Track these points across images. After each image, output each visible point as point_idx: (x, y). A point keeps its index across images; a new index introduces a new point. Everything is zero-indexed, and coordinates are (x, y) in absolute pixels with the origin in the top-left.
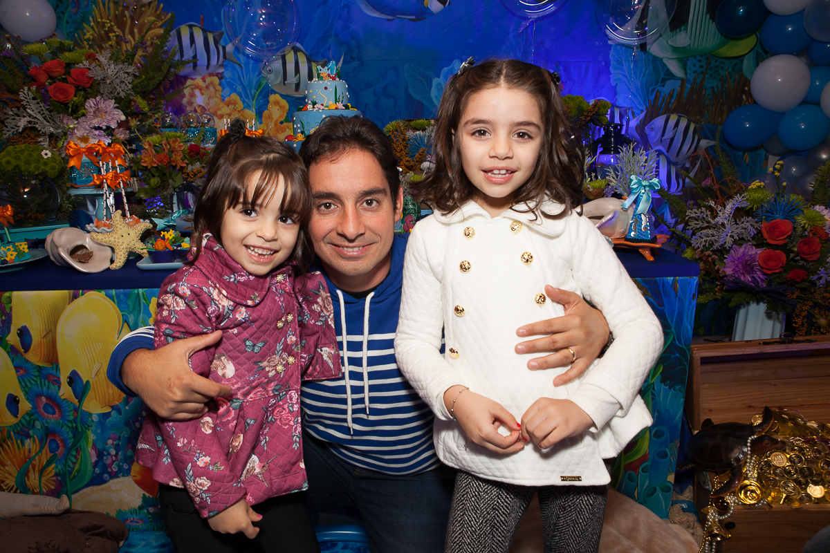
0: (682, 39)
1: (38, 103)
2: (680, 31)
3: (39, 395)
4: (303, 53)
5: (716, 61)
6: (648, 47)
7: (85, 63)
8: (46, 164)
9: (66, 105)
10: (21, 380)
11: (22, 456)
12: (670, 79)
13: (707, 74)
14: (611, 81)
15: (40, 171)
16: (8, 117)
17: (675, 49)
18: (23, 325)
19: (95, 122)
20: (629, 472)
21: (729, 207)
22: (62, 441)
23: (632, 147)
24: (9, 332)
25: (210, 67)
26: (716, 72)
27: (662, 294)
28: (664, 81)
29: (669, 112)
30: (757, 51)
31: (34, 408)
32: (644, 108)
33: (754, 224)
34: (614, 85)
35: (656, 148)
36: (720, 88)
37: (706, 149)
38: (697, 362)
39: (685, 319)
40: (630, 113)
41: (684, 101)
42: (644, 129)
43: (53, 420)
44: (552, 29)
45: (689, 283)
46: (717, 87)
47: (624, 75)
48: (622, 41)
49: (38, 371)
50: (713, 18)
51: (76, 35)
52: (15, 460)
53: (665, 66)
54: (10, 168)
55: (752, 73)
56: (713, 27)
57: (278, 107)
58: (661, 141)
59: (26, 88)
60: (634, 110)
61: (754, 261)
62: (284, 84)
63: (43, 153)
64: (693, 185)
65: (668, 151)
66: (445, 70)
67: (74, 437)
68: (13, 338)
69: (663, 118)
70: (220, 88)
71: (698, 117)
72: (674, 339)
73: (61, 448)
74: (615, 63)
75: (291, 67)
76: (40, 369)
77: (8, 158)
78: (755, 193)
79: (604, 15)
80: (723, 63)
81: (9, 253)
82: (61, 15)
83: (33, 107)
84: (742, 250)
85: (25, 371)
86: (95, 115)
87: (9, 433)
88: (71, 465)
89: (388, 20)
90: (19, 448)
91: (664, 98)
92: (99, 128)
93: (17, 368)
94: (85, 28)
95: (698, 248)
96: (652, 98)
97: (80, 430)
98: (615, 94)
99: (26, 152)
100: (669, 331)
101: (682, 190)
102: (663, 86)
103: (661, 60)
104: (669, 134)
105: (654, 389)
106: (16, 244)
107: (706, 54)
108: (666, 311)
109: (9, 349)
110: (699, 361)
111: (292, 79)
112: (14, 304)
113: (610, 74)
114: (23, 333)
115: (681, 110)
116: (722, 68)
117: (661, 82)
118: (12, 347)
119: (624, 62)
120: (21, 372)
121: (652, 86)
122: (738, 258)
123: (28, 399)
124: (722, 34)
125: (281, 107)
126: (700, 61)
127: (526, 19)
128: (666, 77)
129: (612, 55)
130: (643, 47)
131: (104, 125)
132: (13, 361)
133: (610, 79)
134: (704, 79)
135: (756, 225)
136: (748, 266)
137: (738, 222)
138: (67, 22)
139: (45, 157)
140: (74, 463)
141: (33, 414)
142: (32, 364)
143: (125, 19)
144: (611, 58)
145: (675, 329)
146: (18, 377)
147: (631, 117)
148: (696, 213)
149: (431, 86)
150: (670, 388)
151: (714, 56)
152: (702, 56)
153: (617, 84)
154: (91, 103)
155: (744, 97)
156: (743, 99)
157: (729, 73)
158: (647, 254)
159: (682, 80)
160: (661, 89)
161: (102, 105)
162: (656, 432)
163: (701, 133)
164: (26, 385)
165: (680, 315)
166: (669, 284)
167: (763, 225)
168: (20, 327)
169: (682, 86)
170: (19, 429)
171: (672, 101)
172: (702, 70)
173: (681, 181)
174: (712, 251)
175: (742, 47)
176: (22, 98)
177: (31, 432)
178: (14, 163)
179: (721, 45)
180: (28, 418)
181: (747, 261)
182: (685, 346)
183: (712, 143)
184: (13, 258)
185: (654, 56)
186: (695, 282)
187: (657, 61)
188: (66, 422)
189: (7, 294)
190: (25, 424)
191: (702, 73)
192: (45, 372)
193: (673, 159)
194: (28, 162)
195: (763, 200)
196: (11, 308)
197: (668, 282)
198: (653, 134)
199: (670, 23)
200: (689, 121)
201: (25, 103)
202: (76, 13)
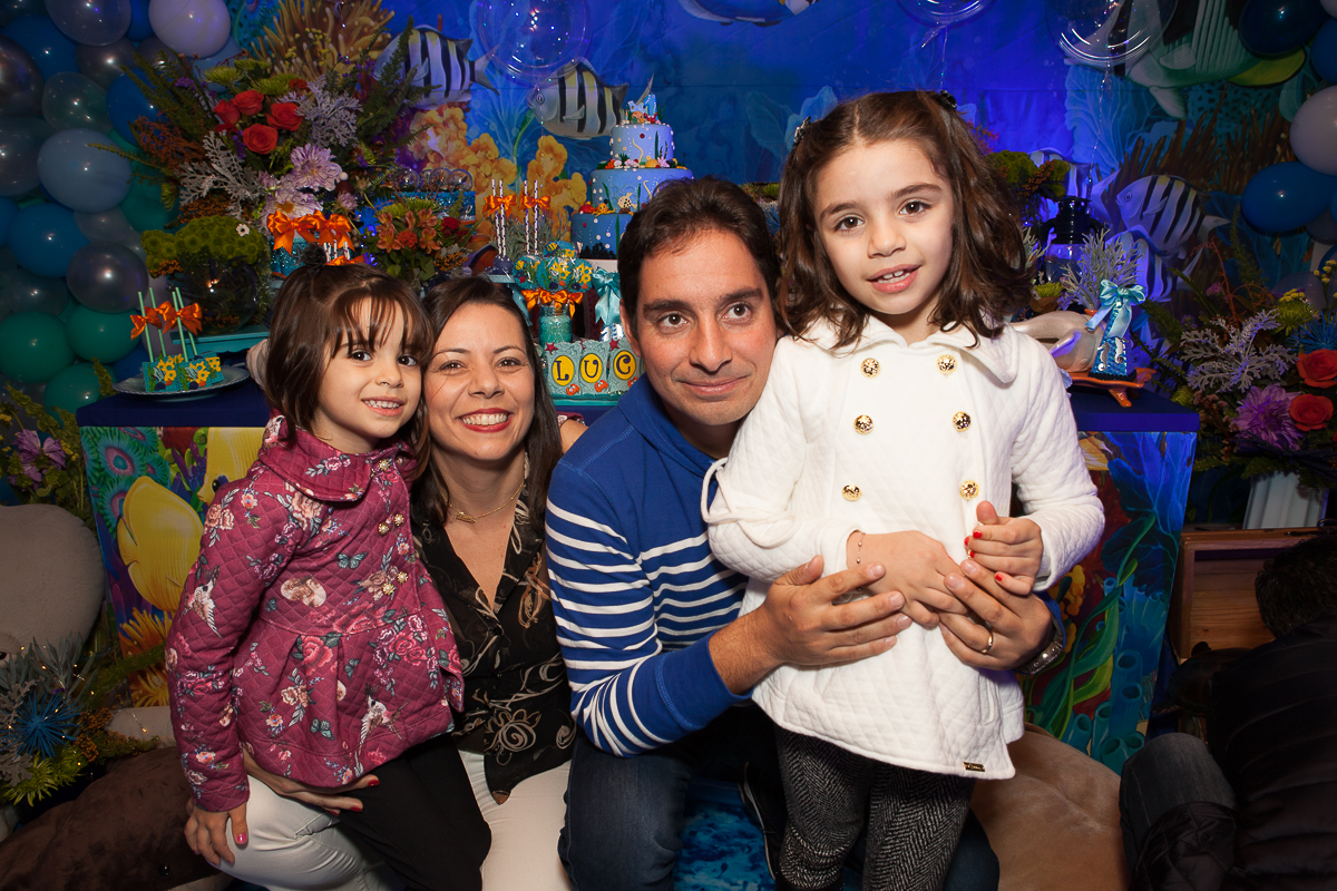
0: (1183, 57)
1: (228, 155)
2: (1180, 44)
4: (592, 72)
5: (1236, 92)
6: (1127, 71)
7: (291, 95)
8: (242, 244)
9: (265, 157)
12: (1160, 120)
13: (1221, 112)
14: (1067, 122)
15: (234, 255)
16: (184, 174)
17: (1171, 73)
18: (222, 475)
19: (304, 182)
20: (1080, 715)
21: (1248, 329)
23: (1102, 235)
24: (202, 484)
25: (450, 92)
26: (1235, 108)
27: (1142, 456)
28: (1150, 123)
29: (1155, 171)
30: (1305, 76)
32: (1116, 165)
33: (1286, 356)
34: (1070, 128)
35: (1133, 229)
36: (1240, 134)
37: (1213, 232)
38: (1190, 558)
39: (1174, 495)
40: (1092, 172)
41: (1181, 155)
42: (1114, 198)
44: (977, 40)
45: (1183, 442)
46: (1236, 134)
47: (1087, 114)
48: (1089, 62)
50: (1234, 23)
51: (253, 44)
53: (1152, 99)
54: (195, 250)
55: (1294, 112)
56: (1234, 37)
57: (551, 156)
58: (1141, 217)
59: (212, 134)
60: (1101, 169)
61: (1284, 411)
62: (562, 120)
63: (238, 229)
64: (1188, 287)
65: (1151, 232)
66: (808, 102)
68: (206, 492)
69: (1146, 181)
70: (464, 125)
71: (1202, 180)
72: (1156, 521)
74: (1074, 95)
75: (572, 94)
77: (193, 236)
78: (1289, 309)
79: (1060, 19)
80: (1247, 95)
81: (200, 372)
83: (222, 160)
84: (1264, 394)
86: (304, 173)
89: (723, 24)
91: (1149, 150)
92: (308, 190)
94: (266, 34)
95: (1198, 389)
96: (1130, 149)
98: (1072, 143)
99: (216, 228)
100: (1150, 510)
101: (1171, 295)
102: (1149, 131)
103: (1147, 90)
104: (1154, 207)
105: (1122, 595)
106: (207, 359)
107: (1220, 81)
108: (1146, 481)
109: (198, 507)
110: (1193, 556)
111: (573, 113)
112: (209, 446)
113: (1065, 111)
115: (1175, 169)
116: (1245, 103)
117: (1146, 124)
118: (205, 505)
119: (1087, 93)
121: (1130, 131)
122: (1259, 406)
124: (1247, 49)
125: (555, 155)
126: (1209, 92)
127: (934, 26)
128: (1153, 117)
129: (1070, 82)
130: (1119, 70)
131: (316, 186)
133: (1064, 119)
134: (1214, 120)
135: (1289, 358)
136: (1273, 418)
137: (1261, 352)
138: (241, 25)
139: (242, 234)
143: (325, 20)
144: (1067, 86)
145: (1158, 508)
147: (1095, 179)
148: (1196, 336)
149: (785, 127)
150: (1147, 595)
151: (1234, 84)
152: (1213, 84)
153: (1075, 128)
154: (298, 153)
155: (1278, 149)
156: (1276, 153)
157: (1256, 111)
158: (1121, 396)
159: (1180, 121)
160: (1145, 136)
161: (313, 157)
162: (1123, 658)
163: (1204, 206)
165: (1167, 488)
166: (1153, 442)
167: (1300, 358)
168: (217, 478)
169: (1179, 131)
171: (1162, 155)
172: (1212, 105)
173: (1170, 281)
174: (1218, 394)
175: (1278, 71)
176: (207, 148)
178: (201, 243)
179: (1245, 66)
181: (1272, 410)
182: (1173, 533)
183: (1223, 221)
184: (205, 379)
185: (1136, 84)
186: (1193, 440)
187: (1140, 92)
189: (201, 431)
191: (1212, 110)
193: (1159, 246)
194: (218, 242)
195: (1300, 320)
196: (206, 451)
197: (1151, 439)
198: (1129, 206)
199: (1165, 35)
200: (1188, 187)
201: (210, 155)
202: (253, 12)
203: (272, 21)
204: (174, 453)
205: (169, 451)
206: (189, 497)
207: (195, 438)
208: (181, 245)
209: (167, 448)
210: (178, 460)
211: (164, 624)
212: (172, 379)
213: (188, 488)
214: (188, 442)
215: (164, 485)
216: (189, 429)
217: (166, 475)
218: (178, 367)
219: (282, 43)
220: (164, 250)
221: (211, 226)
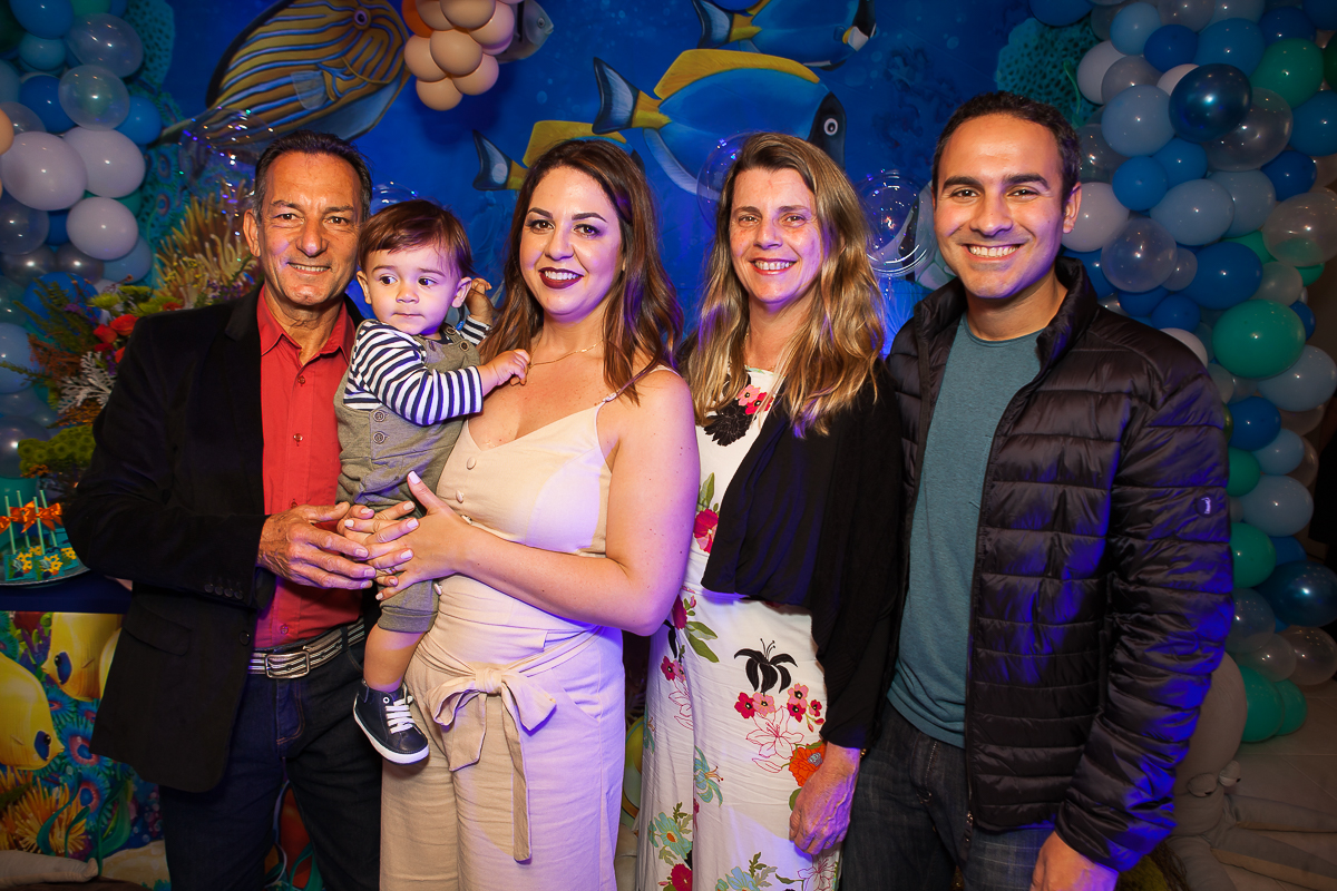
1: (102, 371)
3: (74, 735)
6: (916, 277)
10: (55, 715)
11: (48, 807)
16: (64, 386)
18: (63, 651)
22: (97, 791)
24: (46, 659)
31: (67, 749)
43: (88, 766)
49: (76, 706)
51: (162, 242)
52: (39, 812)
54: (63, 456)
59: (90, 353)
67: (111, 787)
68: (49, 666)
73: (95, 800)
76: (77, 704)
81: (53, 563)
82: (146, 217)
85: (61, 705)
87: (35, 778)
88: (105, 822)
90: (45, 798)
93: (52, 701)
94: (174, 234)
97: (119, 779)
99: (83, 437)
106: (63, 550)
109: (44, 679)
112: (53, 627)
114: (62, 661)
118: (48, 676)
120: (56, 706)
123: (60, 739)
130: (910, 277)
132: (47, 693)
138: (153, 226)
140: (109, 820)
141: (65, 757)
142: (69, 698)
146: (52, 712)
164: (60, 723)
168: (58, 654)
170: (47, 774)
176: (84, 366)
177: (61, 779)
178: (69, 450)
180: (58, 761)
184: (57, 568)
188: (104, 769)
189: (47, 615)
190: (55, 769)
192: (83, 707)
194: (84, 448)
196: (50, 631)
201: (87, 371)
202: (164, 215)
203: (179, 224)
204: (23, 633)
205: (19, 631)
206: (34, 669)
207: (42, 621)
208: (51, 452)
209: (18, 628)
210: (26, 638)
211: (6, 777)
212: (30, 567)
213: (34, 662)
214: (36, 624)
215: (14, 659)
216: (37, 613)
217: (15, 649)
218: (35, 559)
219: (187, 242)
220: (36, 457)
221: (78, 435)
